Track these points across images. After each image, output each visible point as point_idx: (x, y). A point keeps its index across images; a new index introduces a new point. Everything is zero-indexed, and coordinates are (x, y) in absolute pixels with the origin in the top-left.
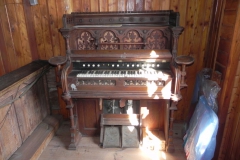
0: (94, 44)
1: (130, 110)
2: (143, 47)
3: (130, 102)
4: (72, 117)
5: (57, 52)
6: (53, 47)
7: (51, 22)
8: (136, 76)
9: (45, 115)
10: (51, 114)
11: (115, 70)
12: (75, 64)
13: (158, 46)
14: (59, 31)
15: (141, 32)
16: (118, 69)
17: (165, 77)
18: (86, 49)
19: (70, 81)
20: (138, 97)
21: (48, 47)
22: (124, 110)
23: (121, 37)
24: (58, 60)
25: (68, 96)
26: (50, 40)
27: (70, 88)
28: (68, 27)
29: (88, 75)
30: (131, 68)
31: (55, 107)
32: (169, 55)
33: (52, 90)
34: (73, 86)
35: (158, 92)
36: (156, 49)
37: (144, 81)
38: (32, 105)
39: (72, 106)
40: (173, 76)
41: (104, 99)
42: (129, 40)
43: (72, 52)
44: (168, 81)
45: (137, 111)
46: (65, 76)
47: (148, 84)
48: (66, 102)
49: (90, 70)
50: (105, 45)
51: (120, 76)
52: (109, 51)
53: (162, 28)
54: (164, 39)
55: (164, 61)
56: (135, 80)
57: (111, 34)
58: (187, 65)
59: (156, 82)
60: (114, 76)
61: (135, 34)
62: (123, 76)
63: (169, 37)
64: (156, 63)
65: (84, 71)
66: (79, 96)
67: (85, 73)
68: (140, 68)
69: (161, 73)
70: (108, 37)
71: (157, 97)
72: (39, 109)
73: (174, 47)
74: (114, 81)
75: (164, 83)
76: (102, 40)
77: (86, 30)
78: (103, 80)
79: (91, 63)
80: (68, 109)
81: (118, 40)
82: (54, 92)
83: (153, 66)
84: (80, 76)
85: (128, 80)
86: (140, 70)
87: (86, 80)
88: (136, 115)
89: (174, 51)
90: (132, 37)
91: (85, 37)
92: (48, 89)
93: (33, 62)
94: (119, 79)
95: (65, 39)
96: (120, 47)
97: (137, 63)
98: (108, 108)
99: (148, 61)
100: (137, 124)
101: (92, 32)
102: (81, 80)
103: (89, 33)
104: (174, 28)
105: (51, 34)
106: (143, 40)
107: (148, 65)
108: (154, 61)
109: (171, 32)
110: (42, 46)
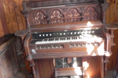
0: (47, 20)
1: (75, 65)
2: (81, 20)
3: (75, 59)
4: (34, 72)
5: (21, 27)
6: (18, 24)
7: (15, 7)
8: (78, 40)
9: (16, 72)
10: (20, 70)
12: (34, 35)
13: (92, 18)
14: (21, 12)
15: (79, 9)
16: (65, 36)
17: (100, 40)
18: (41, 24)
19: (31, 48)
20: (81, 55)
21: (15, 24)
22: (71, 65)
23: (65, 14)
24: (21, 33)
25: (30, 58)
26: (15, 19)
27: (31, 52)
28: (27, 9)
29: (43, 42)
30: (73, 35)
31: (22, 66)
32: (101, 24)
33: (19, 54)
34: (33, 51)
35: (95, 51)
36: (90, 20)
37: (84, 43)
38: (6, 65)
39: (34, 64)
40: (104, 38)
41: (56, 59)
42: (71, 16)
43: (31, 26)
44: (102, 42)
45: (80, 65)
46: (27, 44)
47: (87, 46)
48: (29, 62)
49: (45, 38)
50: (54, 20)
51: (66, 41)
52: (58, 24)
53: (94, 6)
54: (96, 13)
55: (97, 28)
56: (77, 44)
57: (58, 12)
58: (114, 30)
59: (93, 44)
60: (62, 41)
61: (75, 11)
62: (69, 41)
63: (99, 11)
64: (92, 30)
65: (40, 39)
66: (38, 57)
67: (41, 41)
68: (81, 34)
69: (95, 37)
70: (56, 14)
71: (94, 55)
72: (11, 68)
73: (104, 18)
74: (62, 45)
75: (99, 44)
76: (52, 17)
77: (40, 11)
78: (55, 45)
79: (45, 34)
80: (31, 67)
81: (63, 16)
82: (21, 55)
83: (90, 32)
84: (38, 43)
85: (72, 44)
86: (80, 36)
87: (43, 46)
88: (79, 68)
89: (104, 21)
90: (73, 13)
91: (40, 15)
92: (17, 53)
93: (5, 36)
94: (66, 43)
95: (26, 18)
96: (65, 20)
97: (78, 31)
98: (60, 64)
99: (85, 29)
100: (81, 74)
101: (45, 12)
102: (38, 46)
103: (42, 12)
104: (102, 5)
105: (16, 15)
106: (81, 14)
107: (86, 32)
108: (90, 29)
109: (101, 7)
110: (10, 24)
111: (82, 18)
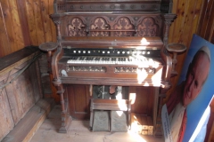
0: (85, 30)
1: (119, 96)
2: (134, 34)
3: (120, 88)
4: (63, 102)
5: (49, 39)
6: (45, 33)
7: (42, 8)
8: (126, 63)
9: (37, 98)
10: (43, 97)
11: (106, 57)
12: (66, 50)
13: (149, 34)
14: (50, 17)
15: (132, 19)
16: (109, 56)
17: (156, 64)
18: (77, 35)
19: (61, 67)
20: (128, 84)
21: (40, 33)
22: (113, 96)
23: (112, 24)
24: (49, 46)
25: (59, 82)
26: (41, 26)
27: (61, 74)
28: (59, 13)
29: (78, 62)
30: (121, 55)
31: (47, 92)
32: (160, 43)
33: (44, 75)
34: (64, 72)
35: (149, 79)
36: (146, 36)
37: (135, 68)
38: (24, 89)
39: (63, 91)
40: (164, 63)
41: (94, 86)
42: (120, 27)
43: (63, 38)
44: (159, 68)
45: (126, 97)
46: (55, 62)
47: (138, 71)
48: (57, 88)
49: (81, 56)
50: (95, 32)
51: (110, 62)
52: (100, 38)
53: (154, 16)
54: (155, 27)
55: (154, 49)
56: (125, 67)
57: (102, 21)
58: (179, 53)
59: (147, 69)
60: (105, 63)
61: (126, 21)
62: (114, 63)
63: (160, 25)
64: (147, 51)
65: (75, 57)
66: (70, 82)
67: (75, 59)
68: (131, 55)
69: (151, 60)
70: (100, 24)
71: (147, 85)
72: (31, 93)
73: (166, 35)
74: (104, 67)
75: (155, 71)
76: (93, 27)
77: (77, 17)
78: (94, 67)
79: (82, 50)
80: (59, 94)
81: (109, 27)
82: (46, 76)
83: (144, 53)
84: (70, 62)
85: (118, 67)
86: (130, 57)
87: (77, 66)
88: (124, 101)
89: (166, 38)
90: (123, 24)
91: (76, 23)
92: (41, 74)
93: (26, 48)
94: (110, 66)
95: (56, 25)
96: (110, 34)
97: (128, 50)
98: (98, 93)
99: (138, 48)
100: (126, 109)
101: (83, 18)
102: (71, 66)
103: (80, 19)
104: (166, 15)
105: (43, 20)
106: (134, 27)
107: (139, 53)
108: (144, 48)
109: (163, 19)
110: (34, 33)
111: (135, 33)
